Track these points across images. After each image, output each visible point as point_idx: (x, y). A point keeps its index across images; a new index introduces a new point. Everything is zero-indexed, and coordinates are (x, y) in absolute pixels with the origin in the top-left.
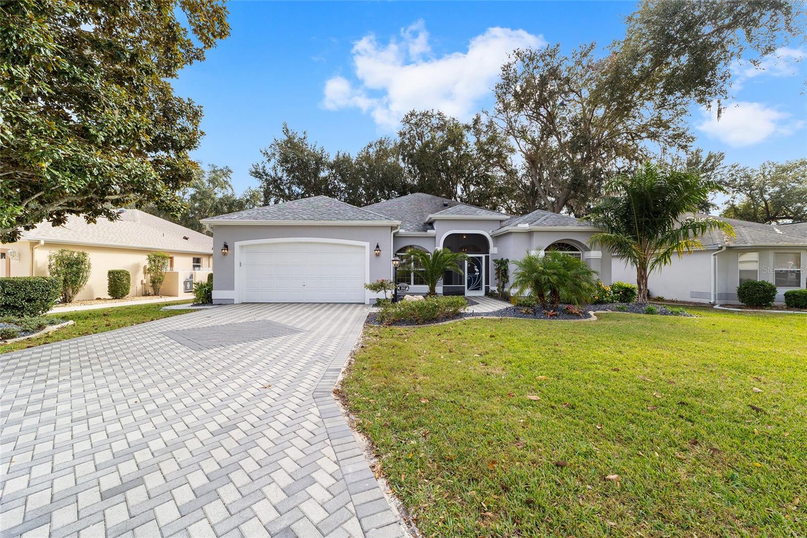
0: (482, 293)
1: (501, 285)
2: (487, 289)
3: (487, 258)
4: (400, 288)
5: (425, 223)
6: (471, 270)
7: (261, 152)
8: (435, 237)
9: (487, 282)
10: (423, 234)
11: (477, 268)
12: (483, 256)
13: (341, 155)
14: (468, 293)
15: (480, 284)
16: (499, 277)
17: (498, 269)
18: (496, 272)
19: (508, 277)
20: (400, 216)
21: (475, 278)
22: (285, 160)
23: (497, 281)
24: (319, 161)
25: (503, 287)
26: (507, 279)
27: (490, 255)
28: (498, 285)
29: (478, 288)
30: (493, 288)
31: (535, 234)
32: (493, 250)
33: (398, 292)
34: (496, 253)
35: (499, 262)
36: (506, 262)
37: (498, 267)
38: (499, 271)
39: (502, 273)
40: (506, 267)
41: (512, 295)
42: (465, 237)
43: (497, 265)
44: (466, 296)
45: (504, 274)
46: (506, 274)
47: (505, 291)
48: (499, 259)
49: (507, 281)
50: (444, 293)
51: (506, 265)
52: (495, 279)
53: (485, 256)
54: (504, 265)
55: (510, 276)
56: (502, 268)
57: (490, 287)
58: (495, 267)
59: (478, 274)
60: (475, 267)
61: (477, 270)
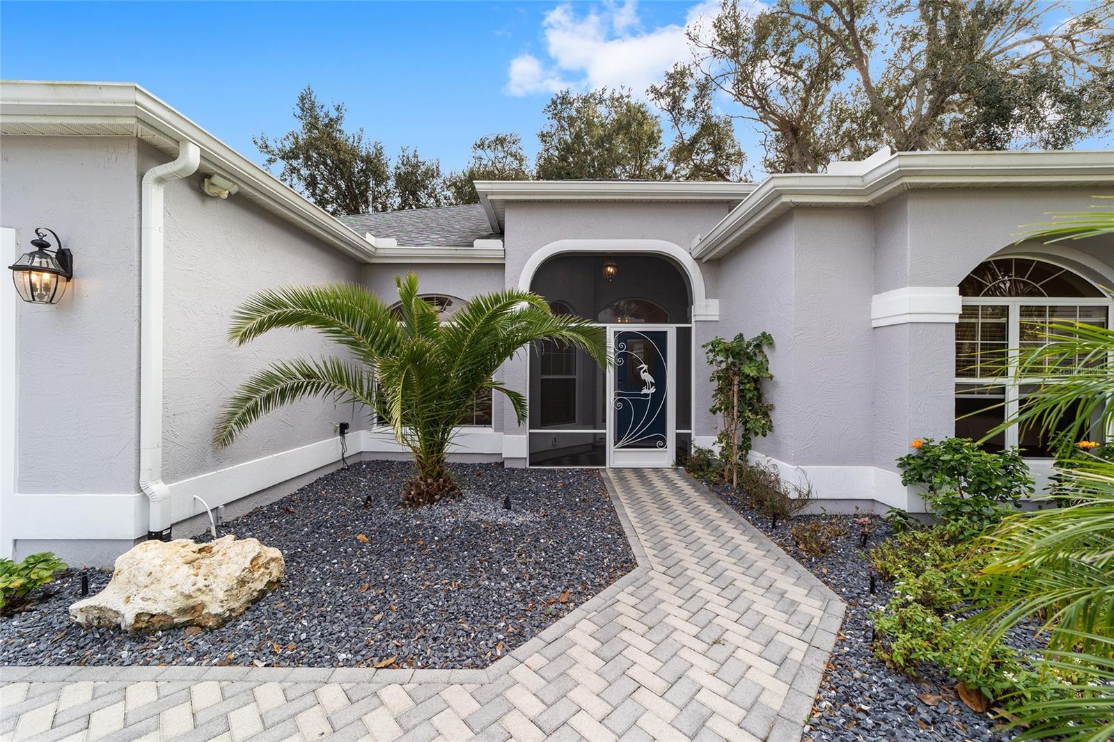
0: (665, 457)
1: (737, 440)
2: (683, 445)
3: (684, 338)
6: (628, 379)
8: (502, 266)
9: (684, 419)
10: (457, 253)
11: (650, 372)
12: (671, 330)
14: (618, 458)
15: (661, 425)
16: (728, 407)
17: (725, 379)
18: (716, 384)
19: (771, 408)
21: (640, 403)
23: (722, 421)
25: (746, 447)
26: (766, 415)
27: (693, 325)
28: (724, 436)
29: (652, 437)
30: (705, 441)
31: (908, 211)
32: (704, 307)
34: (717, 318)
35: (728, 351)
36: (758, 346)
37: (727, 369)
38: (731, 384)
39: (741, 391)
40: (759, 370)
41: (793, 495)
42: (610, 270)
43: (723, 362)
44: (608, 466)
45: (749, 395)
46: (759, 398)
47: (752, 463)
48: (729, 339)
49: (768, 428)
50: (536, 457)
51: (759, 358)
52: (714, 413)
53: (677, 328)
54: (750, 359)
55: (777, 405)
56: (739, 373)
57: (693, 436)
58: (715, 368)
59: (653, 390)
60: (642, 366)
61: (647, 377)
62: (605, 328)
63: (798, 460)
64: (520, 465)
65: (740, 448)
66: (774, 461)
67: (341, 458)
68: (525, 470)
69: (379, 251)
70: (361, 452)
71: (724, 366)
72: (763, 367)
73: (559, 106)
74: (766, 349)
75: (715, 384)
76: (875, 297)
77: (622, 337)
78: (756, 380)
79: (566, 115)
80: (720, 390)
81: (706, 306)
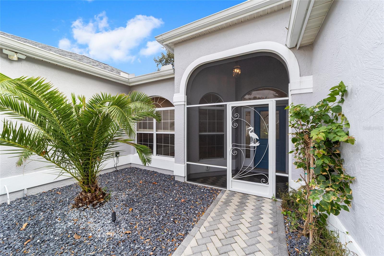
8: (173, 79)
11: (256, 132)
12: (272, 102)
27: (290, 98)
29: (258, 175)
32: (299, 83)
34: (311, 91)
42: (237, 71)
44: (228, 189)
50: (190, 177)
53: (277, 101)
57: (290, 180)
59: (257, 144)
60: (250, 128)
61: (254, 136)
62: (226, 105)
64: (182, 180)
67: (114, 167)
68: (184, 183)
69: (130, 80)
70: (131, 163)
77: (236, 110)
81: (301, 82)
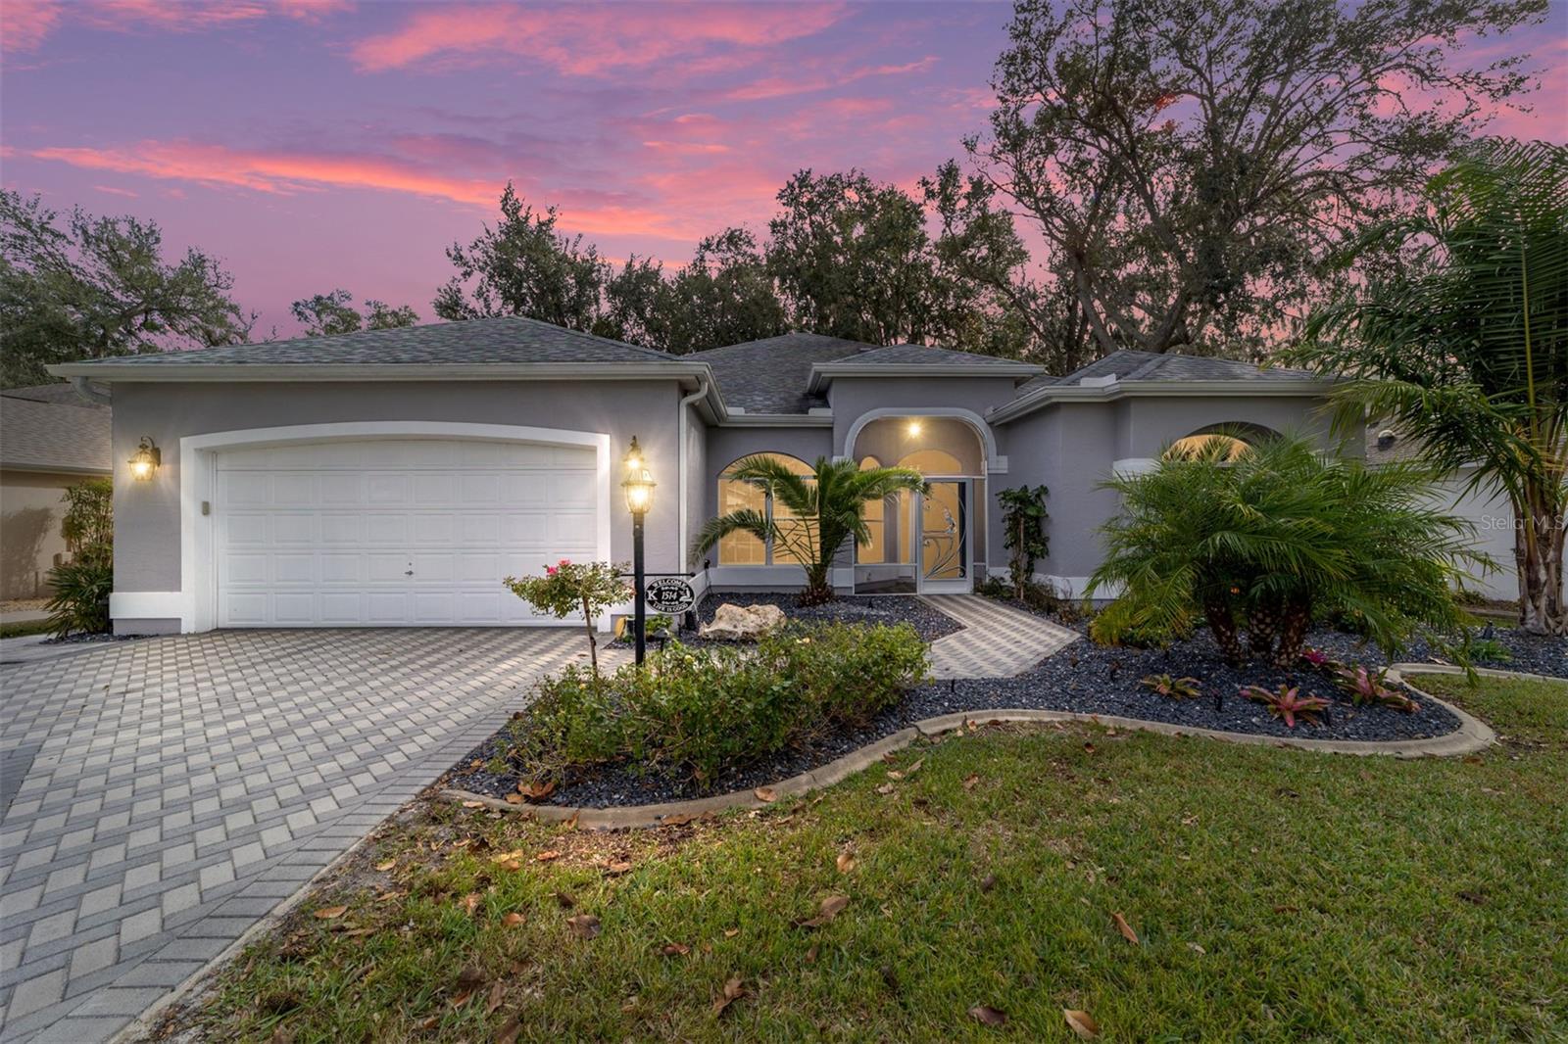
0: (966, 585)
1: (1023, 564)
2: (979, 576)
3: (979, 487)
4: (659, 594)
5: (805, 395)
7: (449, 255)
8: (830, 429)
9: (979, 555)
10: (795, 419)
12: (967, 480)
13: (637, 266)
16: (1015, 542)
17: (1013, 521)
19: (1047, 539)
20: (744, 378)
22: (501, 269)
23: (1010, 553)
24: (586, 276)
25: (1030, 570)
26: (1044, 544)
27: (985, 477)
28: (1014, 564)
30: (997, 571)
31: (1134, 408)
32: (996, 462)
33: (649, 611)
34: (1005, 472)
35: (1016, 499)
36: (1038, 496)
37: (1016, 512)
38: (1019, 523)
39: (1026, 528)
40: (1038, 512)
41: (1061, 596)
43: (1012, 507)
44: (919, 594)
45: (1032, 530)
46: (1039, 532)
47: (1035, 582)
48: (1016, 490)
49: (1045, 553)
51: (1039, 504)
52: (1007, 548)
53: (974, 480)
54: (1033, 504)
55: (1052, 538)
56: (1025, 515)
57: (987, 568)
58: (1006, 512)
59: (955, 530)
60: (946, 510)
63: (1066, 574)
64: (846, 593)
65: (1026, 571)
66: (1050, 577)
68: (851, 597)
71: (1013, 510)
72: (1041, 510)
73: (797, 190)
74: (1043, 497)
75: (1007, 524)
76: (1115, 463)
78: (1037, 519)
79: (805, 200)
80: (1010, 529)
